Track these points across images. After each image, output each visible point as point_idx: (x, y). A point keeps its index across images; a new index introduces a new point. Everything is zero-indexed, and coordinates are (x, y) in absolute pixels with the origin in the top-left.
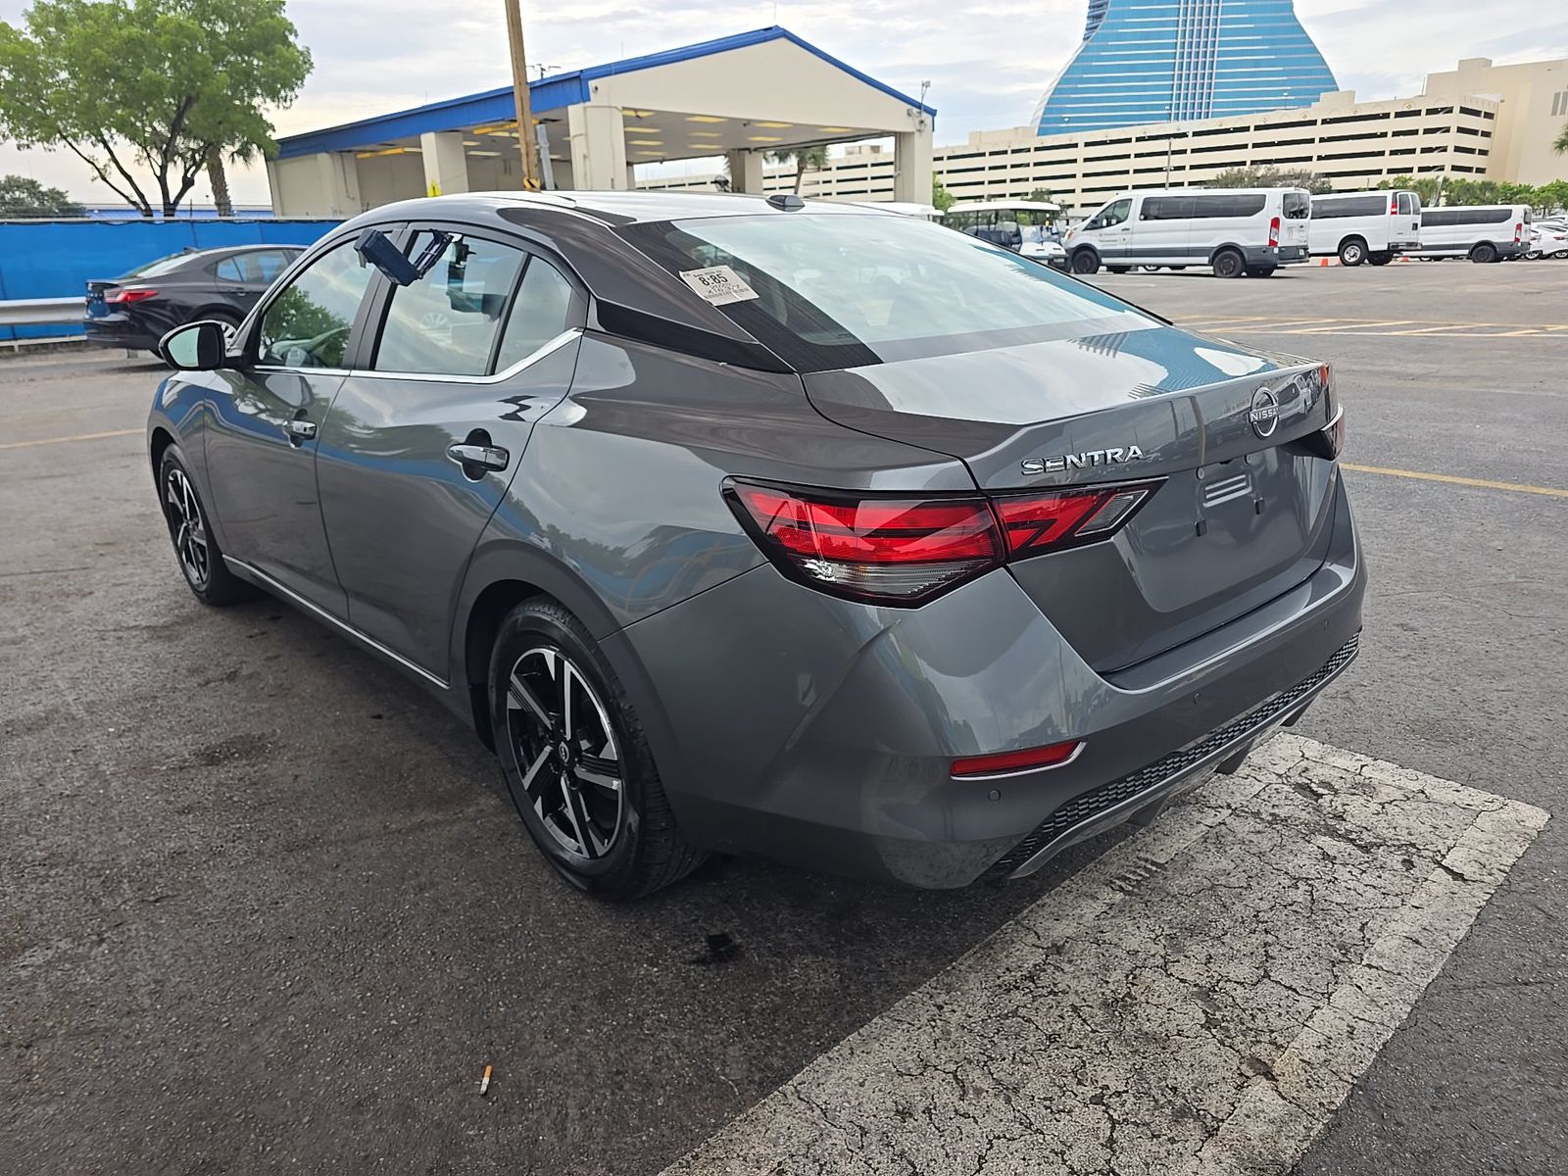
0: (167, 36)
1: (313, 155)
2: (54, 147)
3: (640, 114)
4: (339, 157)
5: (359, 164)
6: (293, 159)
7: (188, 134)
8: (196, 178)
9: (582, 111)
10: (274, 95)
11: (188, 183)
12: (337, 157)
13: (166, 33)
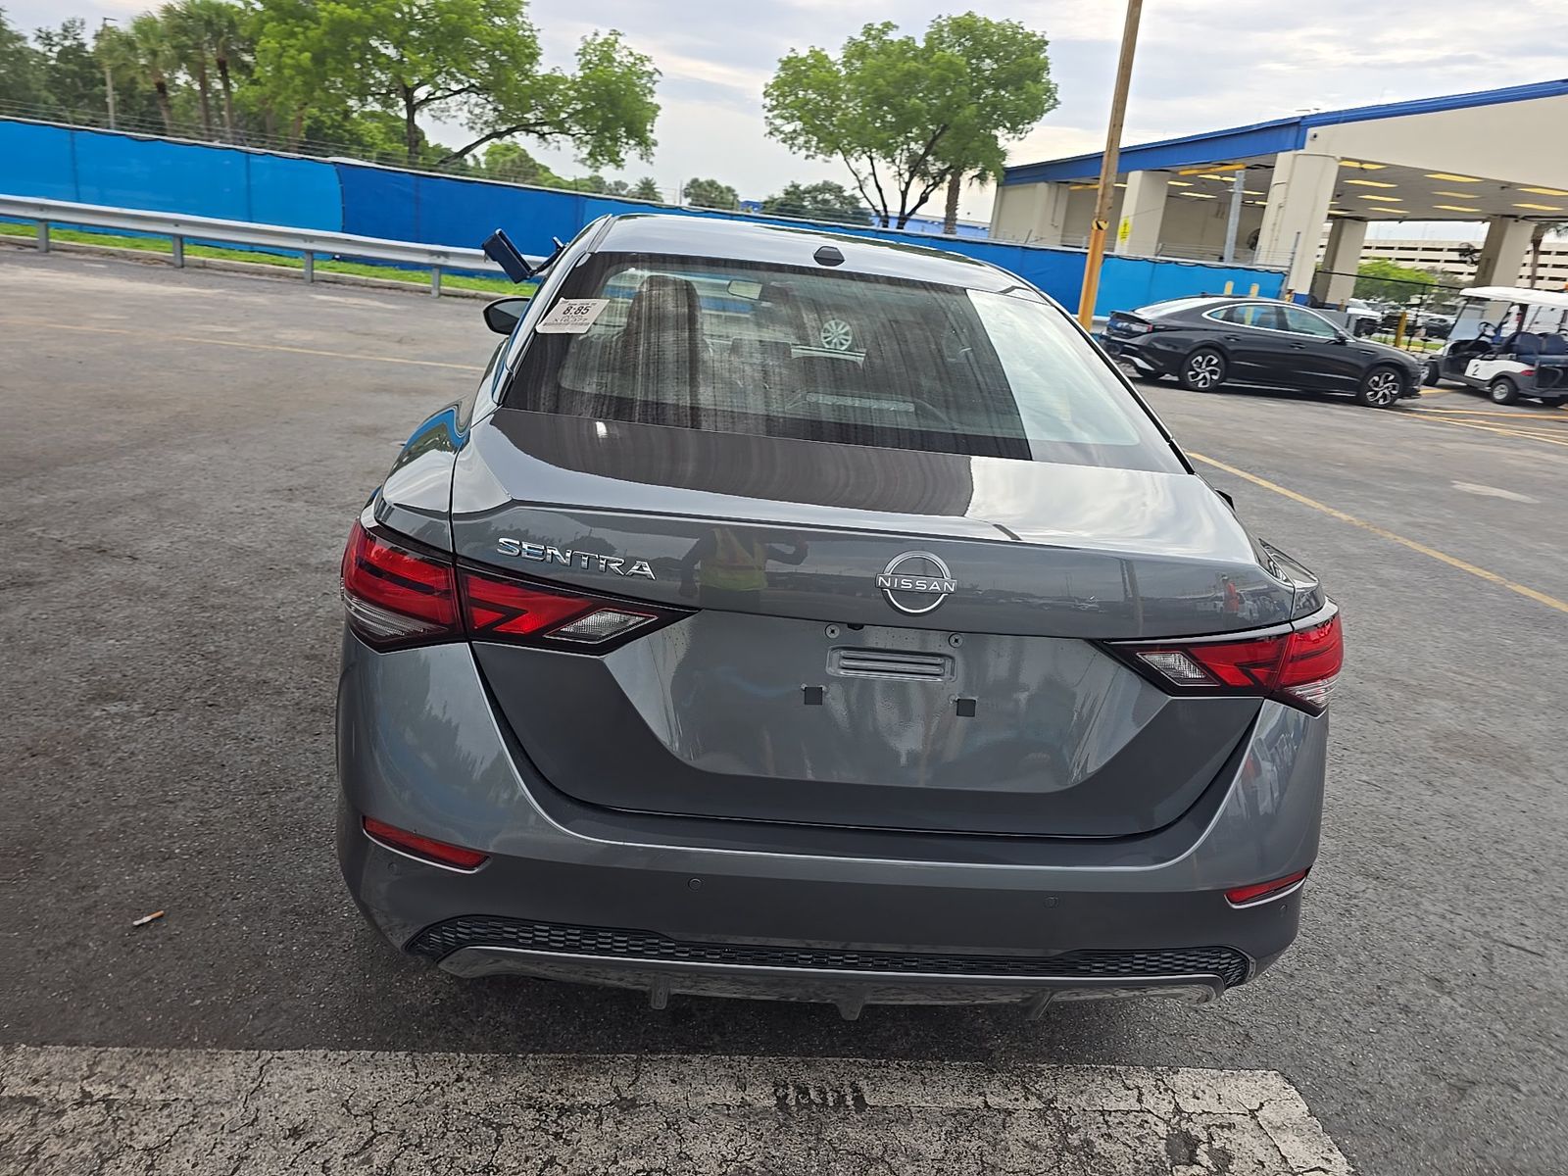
0: (938, 71)
1: (1033, 184)
2: (830, 159)
3: (1365, 166)
4: (1055, 190)
5: (1072, 195)
6: (1020, 186)
7: (938, 157)
8: (930, 196)
9: (1292, 157)
10: (1013, 129)
11: (924, 199)
12: (1054, 187)
13: (938, 68)
